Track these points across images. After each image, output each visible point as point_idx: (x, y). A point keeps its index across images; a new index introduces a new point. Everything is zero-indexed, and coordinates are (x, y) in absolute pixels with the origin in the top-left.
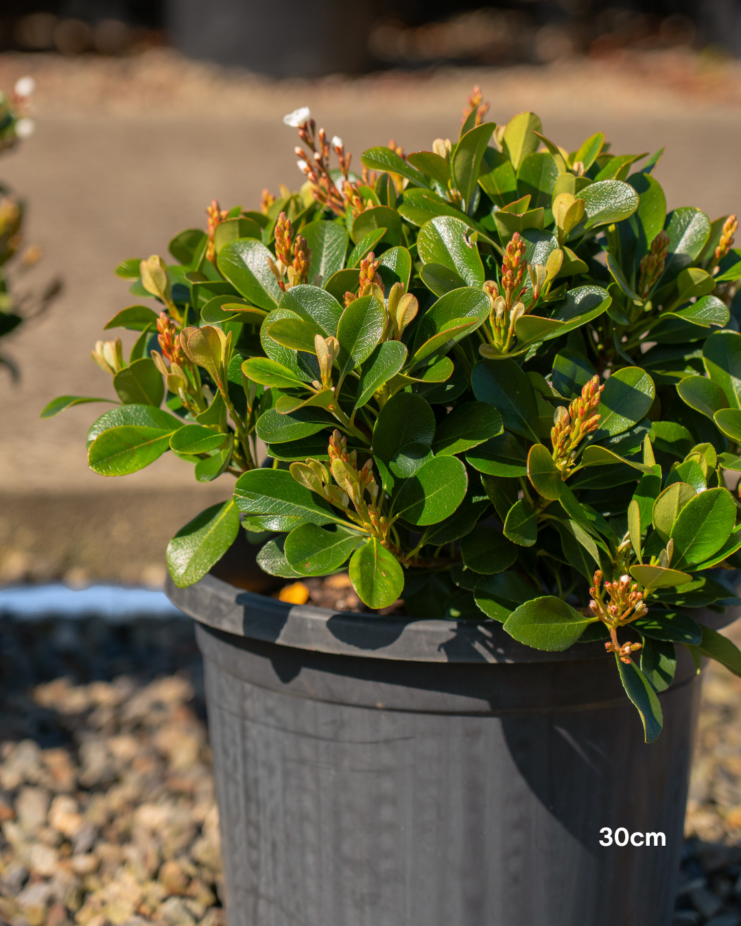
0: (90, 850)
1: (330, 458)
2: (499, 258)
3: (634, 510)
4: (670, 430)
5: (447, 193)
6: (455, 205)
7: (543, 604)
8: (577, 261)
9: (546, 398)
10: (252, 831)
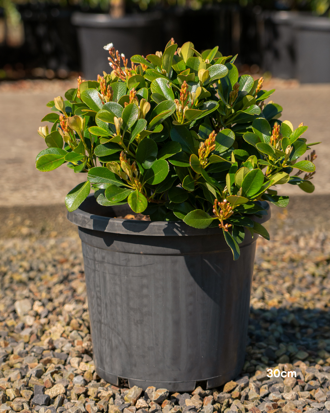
0: (46, 317)
1: (121, 162)
2: (179, 92)
3: (228, 176)
4: (241, 152)
5: (161, 71)
6: (164, 75)
7: (197, 212)
8: (207, 92)
9: (196, 140)
10: (98, 300)
